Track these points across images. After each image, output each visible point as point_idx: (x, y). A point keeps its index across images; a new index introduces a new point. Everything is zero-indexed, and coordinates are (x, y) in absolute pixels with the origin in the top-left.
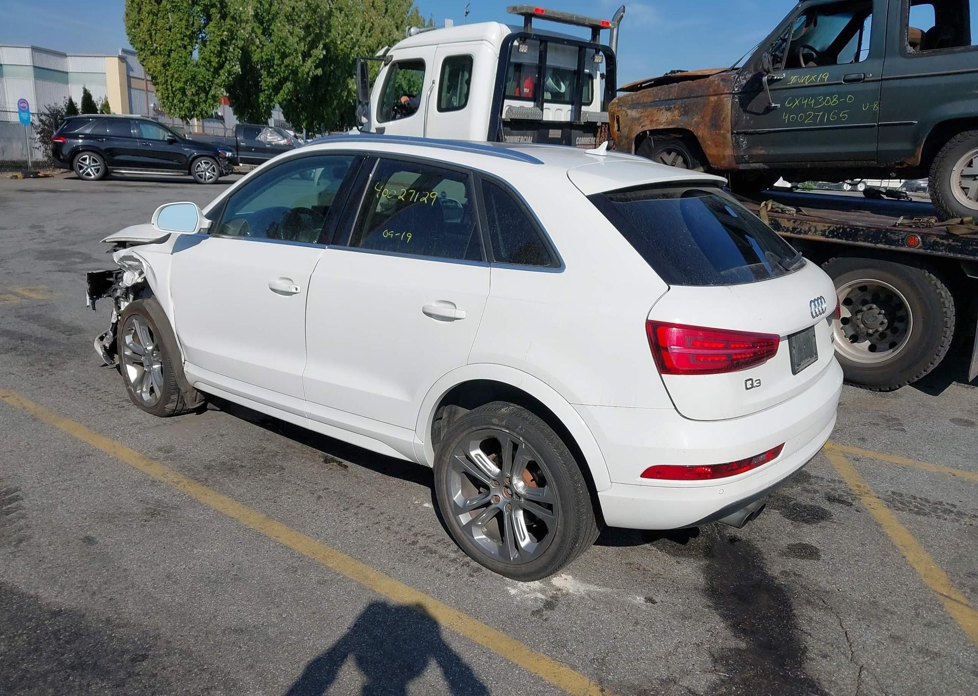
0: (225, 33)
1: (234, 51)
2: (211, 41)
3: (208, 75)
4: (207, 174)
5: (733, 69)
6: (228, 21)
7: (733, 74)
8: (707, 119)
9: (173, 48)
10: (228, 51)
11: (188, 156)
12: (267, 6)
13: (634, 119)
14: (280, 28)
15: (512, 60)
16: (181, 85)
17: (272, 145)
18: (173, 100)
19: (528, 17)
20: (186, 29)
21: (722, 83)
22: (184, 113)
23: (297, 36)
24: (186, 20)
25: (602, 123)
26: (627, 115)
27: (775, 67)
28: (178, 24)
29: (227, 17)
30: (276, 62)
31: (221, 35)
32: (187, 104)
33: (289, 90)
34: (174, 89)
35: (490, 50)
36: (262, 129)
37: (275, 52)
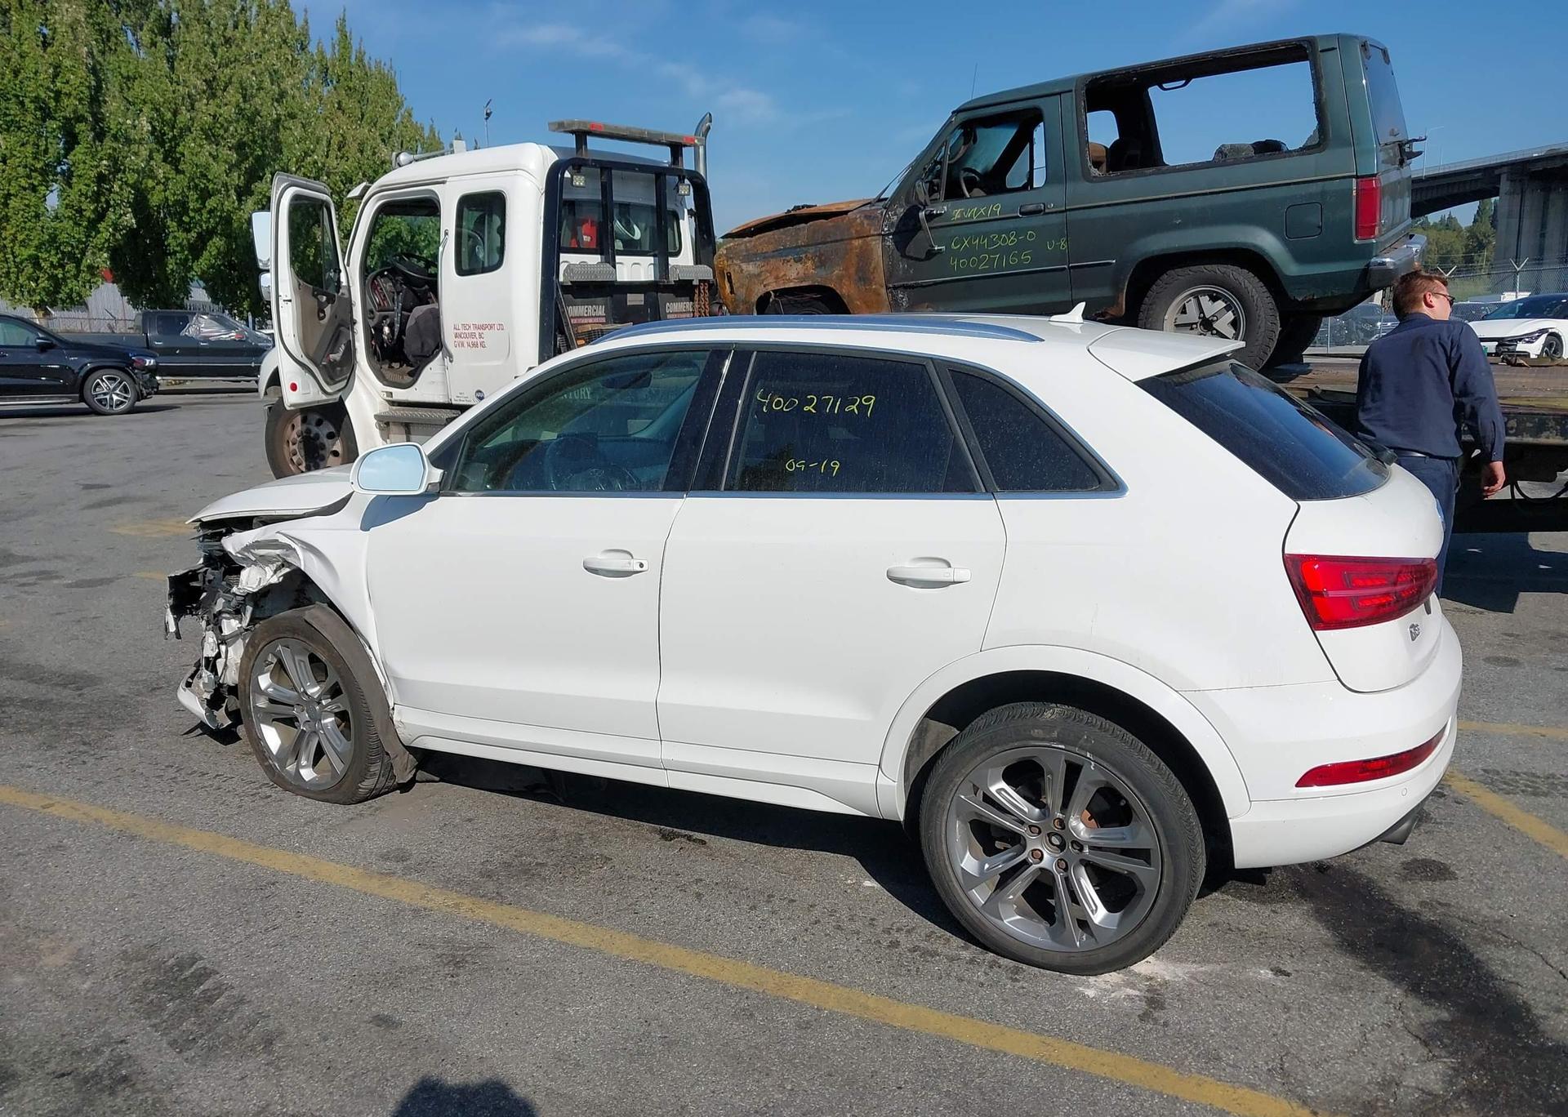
0: (105, 162)
1: (119, 191)
2: (80, 176)
3: (79, 233)
4: (115, 398)
5: (880, 200)
6: (108, 142)
7: (878, 209)
8: (852, 270)
9: (12, 192)
10: (110, 191)
11: (76, 371)
12: (169, 115)
13: (751, 276)
14: (196, 151)
15: (565, 197)
16: (32, 251)
17: (209, 341)
18: (18, 278)
19: (581, 136)
20: (35, 158)
21: (866, 222)
22: (39, 298)
23: (226, 162)
24: (34, 144)
25: (700, 281)
26: (742, 270)
27: (933, 197)
28: (19, 152)
29: (104, 135)
30: (191, 205)
31: (97, 167)
32: (44, 283)
33: (218, 249)
34: (18, 260)
35: (528, 184)
36: (189, 316)
37: (189, 188)
